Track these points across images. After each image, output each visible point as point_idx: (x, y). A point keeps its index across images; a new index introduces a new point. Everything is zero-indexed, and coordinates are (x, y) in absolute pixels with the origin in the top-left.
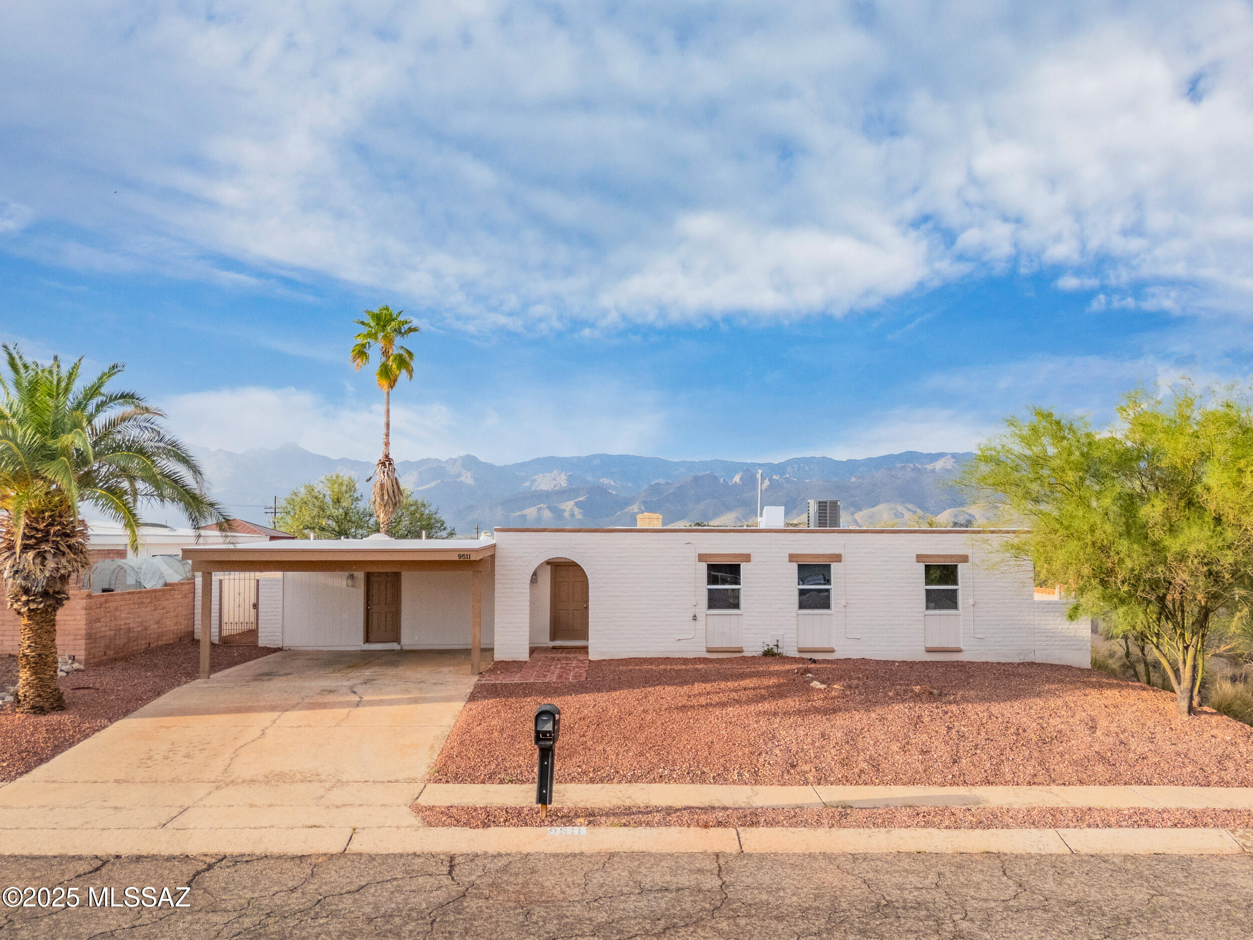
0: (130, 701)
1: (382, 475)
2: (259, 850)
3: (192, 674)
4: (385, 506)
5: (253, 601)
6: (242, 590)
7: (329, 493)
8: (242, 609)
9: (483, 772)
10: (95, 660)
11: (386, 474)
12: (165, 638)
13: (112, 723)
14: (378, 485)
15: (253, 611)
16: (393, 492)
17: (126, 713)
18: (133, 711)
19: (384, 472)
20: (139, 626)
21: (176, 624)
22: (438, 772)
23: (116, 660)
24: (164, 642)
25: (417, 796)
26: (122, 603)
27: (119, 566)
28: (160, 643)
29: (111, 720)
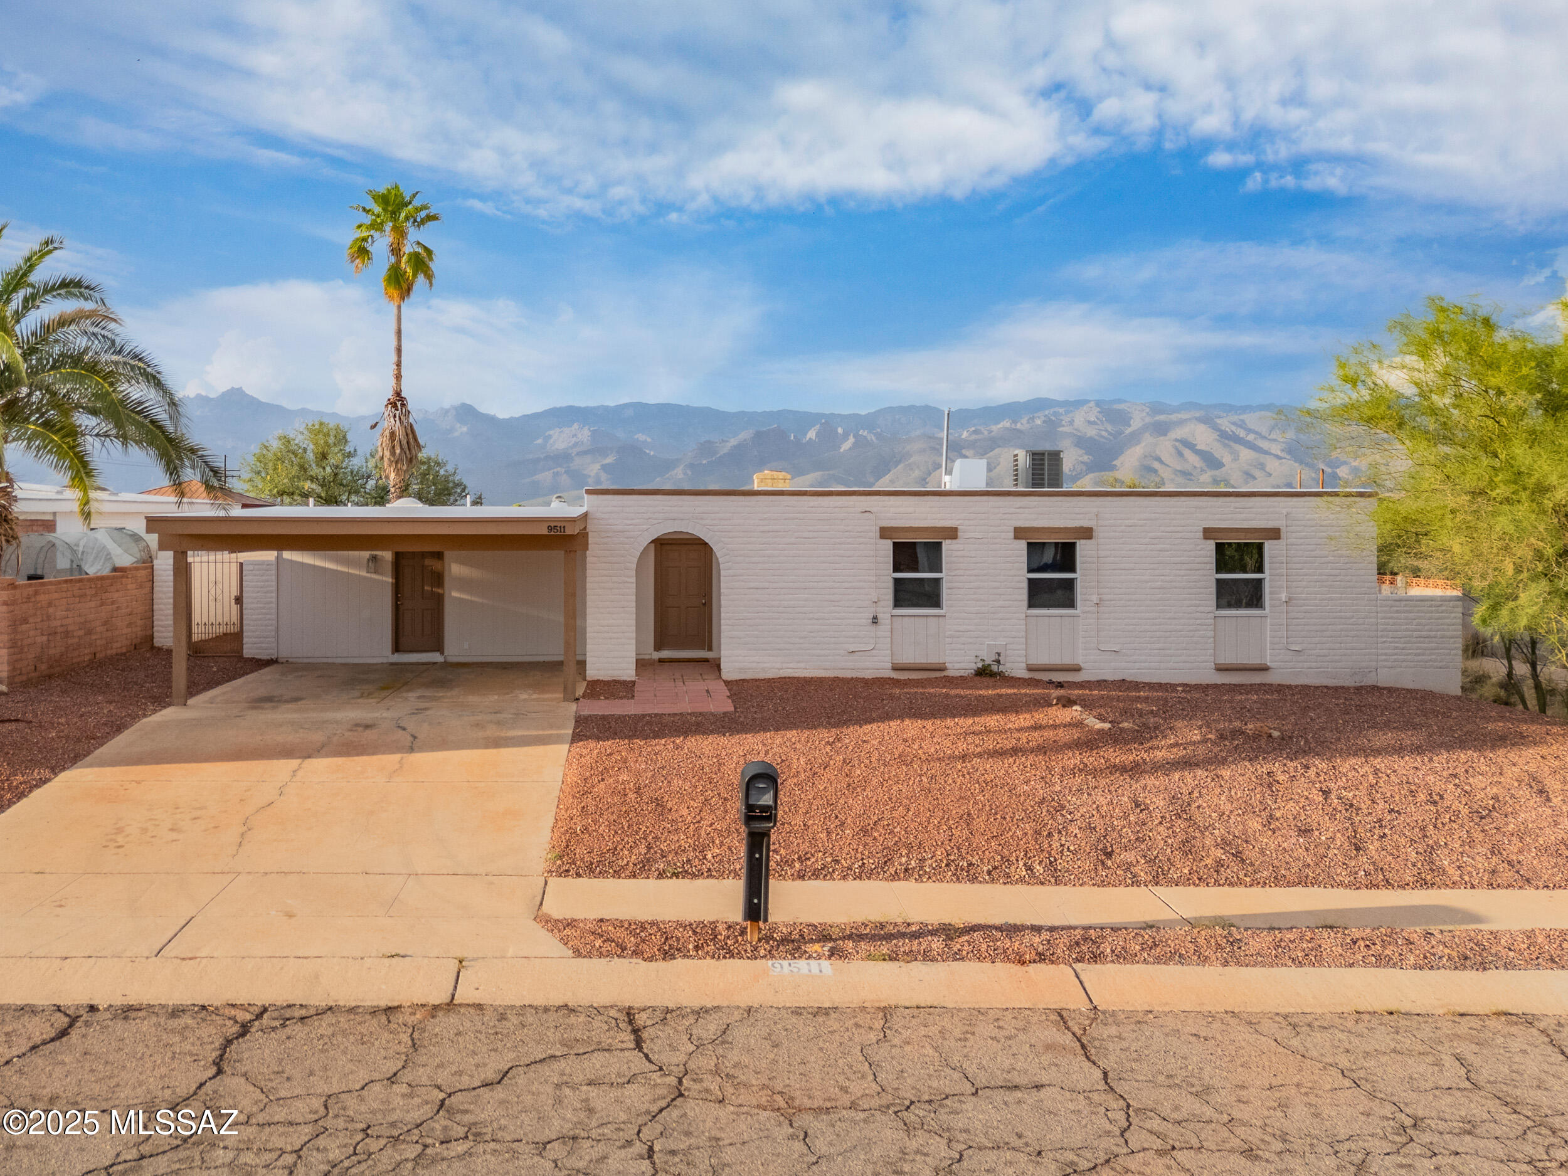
0: (79, 740)
1: (392, 419)
2: (319, 1000)
3: (162, 700)
4: (397, 463)
5: (235, 592)
6: (219, 579)
7: (312, 446)
8: (219, 605)
9: (628, 858)
10: (24, 678)
11: (397, 419)
12: (115, 645)
13: (56, 775)
14: (387, 433)
15: (235, 608)
16: (408, 443)
17: (75, 759)
18: (85, 756)
19: (395, 416)
20: (80, 629)
21: (129, 625)
22: (561, 858)
23: (50, 677)
24: (114, 652)
25: (539, 899)
26: (56, 595)
27: (49, 542)
28: (109, 652)
29: (56, 769)
